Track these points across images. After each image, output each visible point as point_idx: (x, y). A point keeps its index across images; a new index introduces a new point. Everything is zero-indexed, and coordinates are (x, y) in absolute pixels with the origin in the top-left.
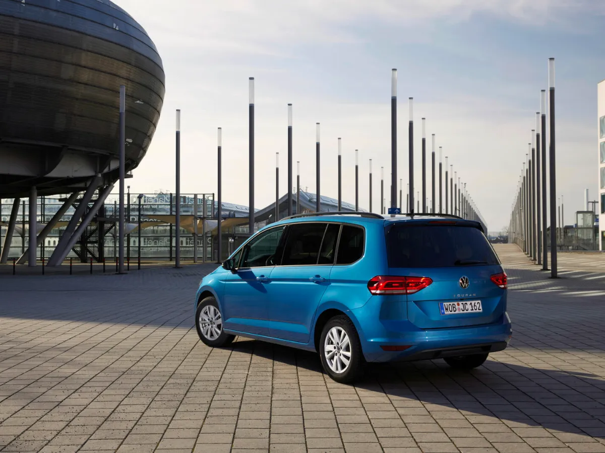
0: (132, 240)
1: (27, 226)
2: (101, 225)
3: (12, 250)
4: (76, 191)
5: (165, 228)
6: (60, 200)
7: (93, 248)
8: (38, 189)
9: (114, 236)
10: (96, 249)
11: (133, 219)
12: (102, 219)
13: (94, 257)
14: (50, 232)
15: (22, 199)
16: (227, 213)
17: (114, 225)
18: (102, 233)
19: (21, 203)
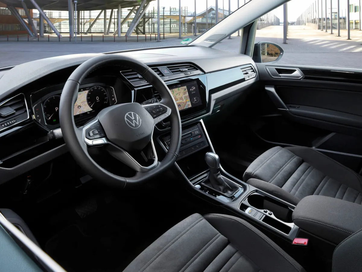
0: (155, 25)
1: (116, 20)
2: (144, 19)
3: (111, 29)
4: (135, 6)
5: (168, 20)
6: (128, 10)
7: (141, 28)
8: (121, 5)
9: (149, 24)
10: (142, 29)
11: (156, 17)
12: (144, 17)
13: (141, 32)
14: (125, 22)
15: (114, 10)
16: (190, 14)
17: (149, 20)
18: (144, 22)
19: (114, 11)
